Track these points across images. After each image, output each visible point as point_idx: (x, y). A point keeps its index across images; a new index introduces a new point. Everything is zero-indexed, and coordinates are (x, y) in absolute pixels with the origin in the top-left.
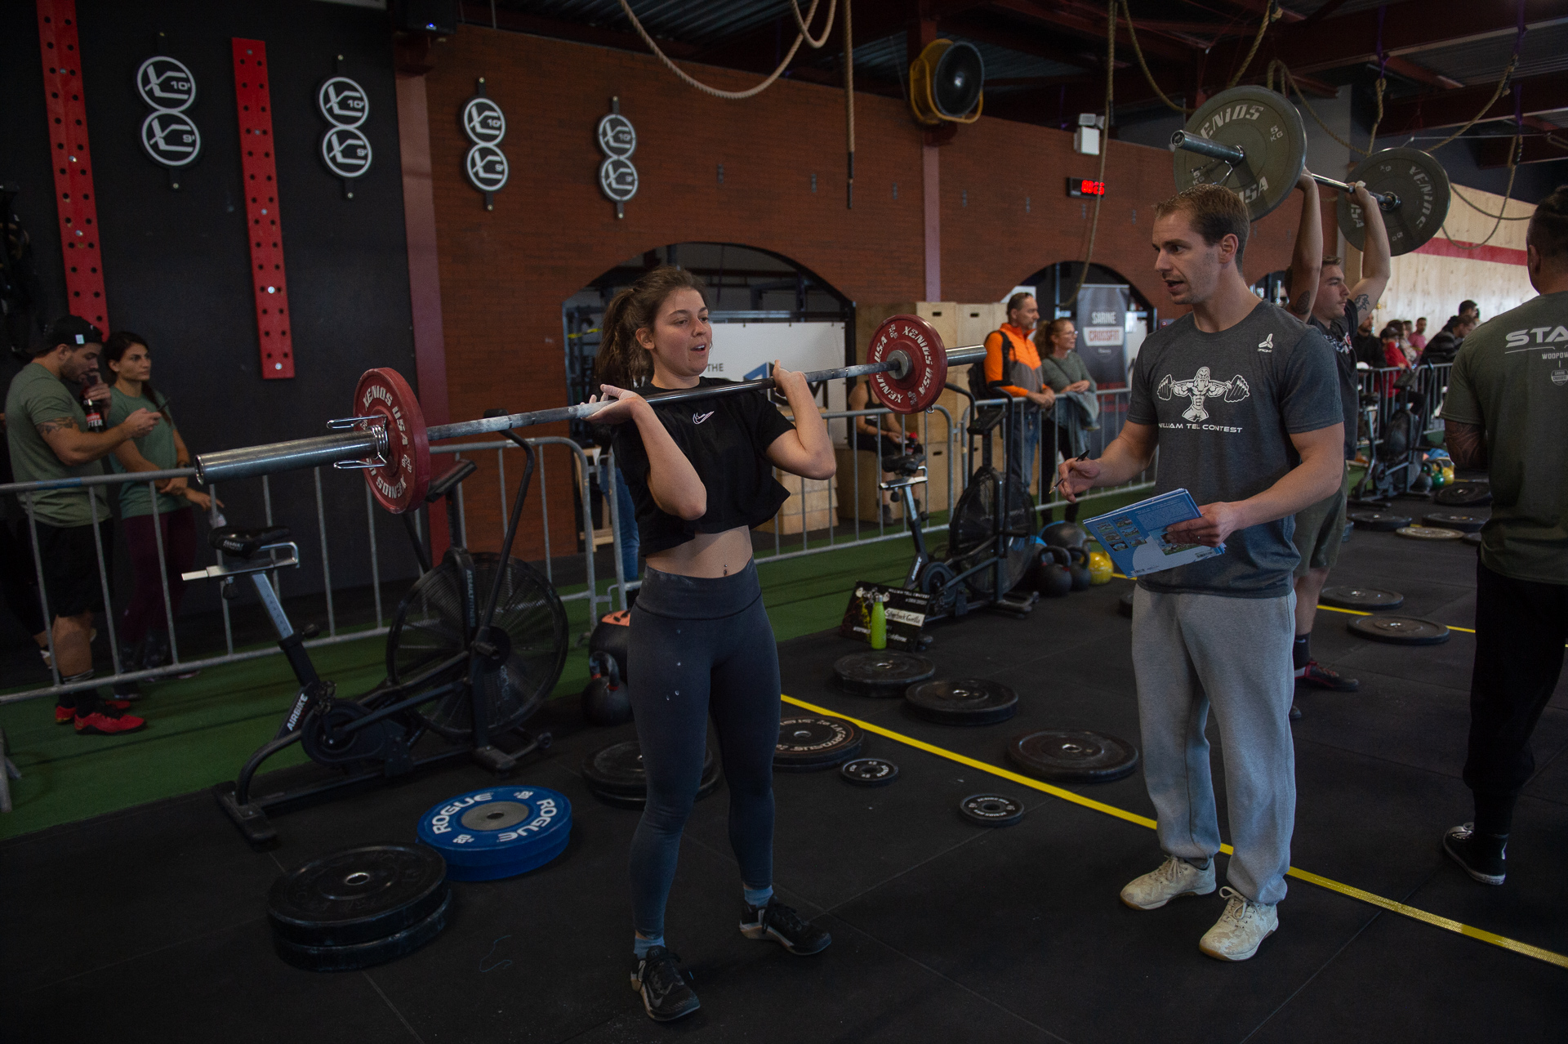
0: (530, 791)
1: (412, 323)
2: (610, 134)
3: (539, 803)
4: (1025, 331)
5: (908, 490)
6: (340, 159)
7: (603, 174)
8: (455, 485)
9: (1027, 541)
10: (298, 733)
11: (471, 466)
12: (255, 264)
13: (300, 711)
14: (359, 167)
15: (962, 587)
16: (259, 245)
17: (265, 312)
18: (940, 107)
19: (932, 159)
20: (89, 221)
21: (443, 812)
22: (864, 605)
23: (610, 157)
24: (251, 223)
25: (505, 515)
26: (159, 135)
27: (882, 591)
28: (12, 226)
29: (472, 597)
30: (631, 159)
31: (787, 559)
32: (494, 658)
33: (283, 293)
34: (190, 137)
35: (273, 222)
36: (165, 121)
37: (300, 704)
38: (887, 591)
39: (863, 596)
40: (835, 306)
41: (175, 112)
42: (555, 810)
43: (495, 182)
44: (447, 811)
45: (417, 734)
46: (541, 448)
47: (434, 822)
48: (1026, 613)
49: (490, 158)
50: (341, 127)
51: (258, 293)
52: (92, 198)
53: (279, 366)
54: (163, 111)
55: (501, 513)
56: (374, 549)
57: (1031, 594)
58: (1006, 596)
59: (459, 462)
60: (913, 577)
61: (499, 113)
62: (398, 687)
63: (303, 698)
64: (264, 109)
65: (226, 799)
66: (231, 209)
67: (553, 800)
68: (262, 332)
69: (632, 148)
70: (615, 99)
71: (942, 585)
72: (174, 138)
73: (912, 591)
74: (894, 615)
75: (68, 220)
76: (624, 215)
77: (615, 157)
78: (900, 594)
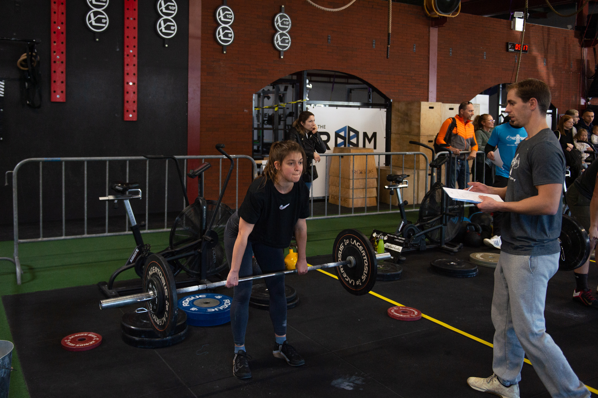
0: (221, 296)
1: (187, 101)
2: (280, 21)
3: (224, 300)
4: (466, 120)
5: (398, 190)
6: (164, 31)
7: (275, 39)
8: (202, 172)
9: (460, 218)
10: (134, 264)
11: (209, 165)
12: (126, 72)
13: (135, 255)
14: (171, 34)
15: (424, 237)
16: (128, 65)
17: (128, 93)
18: (438, 10)
19: (434, 33)
20: (62, 53)
21: (187, 299)
22: (376, 241)
23: (279, 31)
24: (125, 56)
25: (220, 186)
26: (93, 19)
27: (384, 235)
28: (34, 54)
29: (205, 217)
30: (288, 32)
31: (344, 217)
32: (212, 243)
33: (136, 85)
34: (105, 20)
35: (134, 56)
36: (96, 14)
37: (136, 253)
38: (387, 235)
39: (376, 236)
40: (382, 101)
41: (100, 10)
42: (230, 304)
43: (228, 41)
44: (188, 299)
45: (178, 271)
46: (238, 159)
47: (183, 302)
48: (455, 253)
49: (226, 31)
50: (165, 17)
51: (126, 85)
52: (64, 43)
53: (131, 116)
54: (95, 9)
55: (219, 186)
56: (166, 196)
57: (459, 244)
58: (446, 244)
59: (204, 163)
60: (399, 230)
61: (232, 12)
62: (173, 250)
63: (137, 250)
64: (135, 10)
65: (103, 287)
66: (118, 50)
67: (230, 300)
68: (125, 101)
69: (289, 28)
70: (283, 6)
71: (413, 235)
72: (98, 21)
73: (398, 236)
74: (389, 246)
75: (55, 52)
76: (283, 57)
77: (281, 32)
78: (392, 237)
